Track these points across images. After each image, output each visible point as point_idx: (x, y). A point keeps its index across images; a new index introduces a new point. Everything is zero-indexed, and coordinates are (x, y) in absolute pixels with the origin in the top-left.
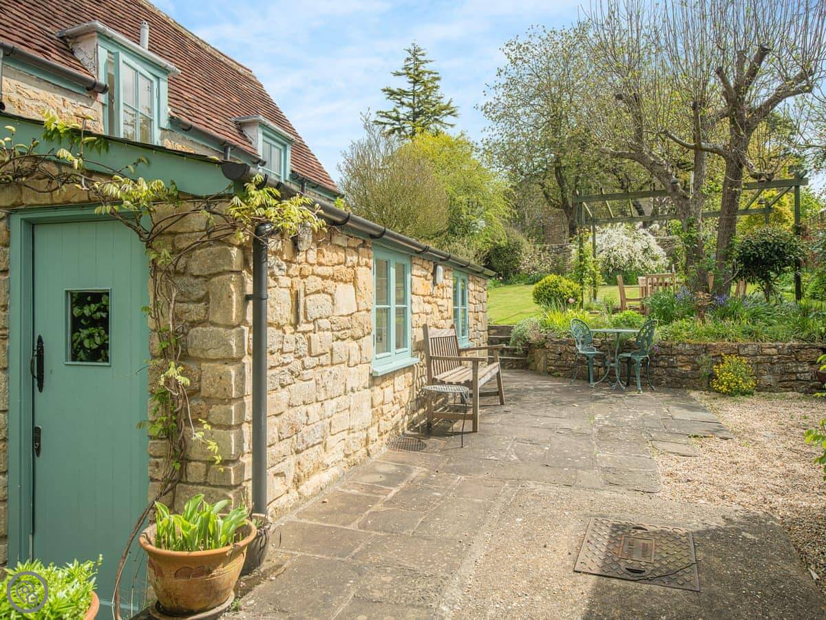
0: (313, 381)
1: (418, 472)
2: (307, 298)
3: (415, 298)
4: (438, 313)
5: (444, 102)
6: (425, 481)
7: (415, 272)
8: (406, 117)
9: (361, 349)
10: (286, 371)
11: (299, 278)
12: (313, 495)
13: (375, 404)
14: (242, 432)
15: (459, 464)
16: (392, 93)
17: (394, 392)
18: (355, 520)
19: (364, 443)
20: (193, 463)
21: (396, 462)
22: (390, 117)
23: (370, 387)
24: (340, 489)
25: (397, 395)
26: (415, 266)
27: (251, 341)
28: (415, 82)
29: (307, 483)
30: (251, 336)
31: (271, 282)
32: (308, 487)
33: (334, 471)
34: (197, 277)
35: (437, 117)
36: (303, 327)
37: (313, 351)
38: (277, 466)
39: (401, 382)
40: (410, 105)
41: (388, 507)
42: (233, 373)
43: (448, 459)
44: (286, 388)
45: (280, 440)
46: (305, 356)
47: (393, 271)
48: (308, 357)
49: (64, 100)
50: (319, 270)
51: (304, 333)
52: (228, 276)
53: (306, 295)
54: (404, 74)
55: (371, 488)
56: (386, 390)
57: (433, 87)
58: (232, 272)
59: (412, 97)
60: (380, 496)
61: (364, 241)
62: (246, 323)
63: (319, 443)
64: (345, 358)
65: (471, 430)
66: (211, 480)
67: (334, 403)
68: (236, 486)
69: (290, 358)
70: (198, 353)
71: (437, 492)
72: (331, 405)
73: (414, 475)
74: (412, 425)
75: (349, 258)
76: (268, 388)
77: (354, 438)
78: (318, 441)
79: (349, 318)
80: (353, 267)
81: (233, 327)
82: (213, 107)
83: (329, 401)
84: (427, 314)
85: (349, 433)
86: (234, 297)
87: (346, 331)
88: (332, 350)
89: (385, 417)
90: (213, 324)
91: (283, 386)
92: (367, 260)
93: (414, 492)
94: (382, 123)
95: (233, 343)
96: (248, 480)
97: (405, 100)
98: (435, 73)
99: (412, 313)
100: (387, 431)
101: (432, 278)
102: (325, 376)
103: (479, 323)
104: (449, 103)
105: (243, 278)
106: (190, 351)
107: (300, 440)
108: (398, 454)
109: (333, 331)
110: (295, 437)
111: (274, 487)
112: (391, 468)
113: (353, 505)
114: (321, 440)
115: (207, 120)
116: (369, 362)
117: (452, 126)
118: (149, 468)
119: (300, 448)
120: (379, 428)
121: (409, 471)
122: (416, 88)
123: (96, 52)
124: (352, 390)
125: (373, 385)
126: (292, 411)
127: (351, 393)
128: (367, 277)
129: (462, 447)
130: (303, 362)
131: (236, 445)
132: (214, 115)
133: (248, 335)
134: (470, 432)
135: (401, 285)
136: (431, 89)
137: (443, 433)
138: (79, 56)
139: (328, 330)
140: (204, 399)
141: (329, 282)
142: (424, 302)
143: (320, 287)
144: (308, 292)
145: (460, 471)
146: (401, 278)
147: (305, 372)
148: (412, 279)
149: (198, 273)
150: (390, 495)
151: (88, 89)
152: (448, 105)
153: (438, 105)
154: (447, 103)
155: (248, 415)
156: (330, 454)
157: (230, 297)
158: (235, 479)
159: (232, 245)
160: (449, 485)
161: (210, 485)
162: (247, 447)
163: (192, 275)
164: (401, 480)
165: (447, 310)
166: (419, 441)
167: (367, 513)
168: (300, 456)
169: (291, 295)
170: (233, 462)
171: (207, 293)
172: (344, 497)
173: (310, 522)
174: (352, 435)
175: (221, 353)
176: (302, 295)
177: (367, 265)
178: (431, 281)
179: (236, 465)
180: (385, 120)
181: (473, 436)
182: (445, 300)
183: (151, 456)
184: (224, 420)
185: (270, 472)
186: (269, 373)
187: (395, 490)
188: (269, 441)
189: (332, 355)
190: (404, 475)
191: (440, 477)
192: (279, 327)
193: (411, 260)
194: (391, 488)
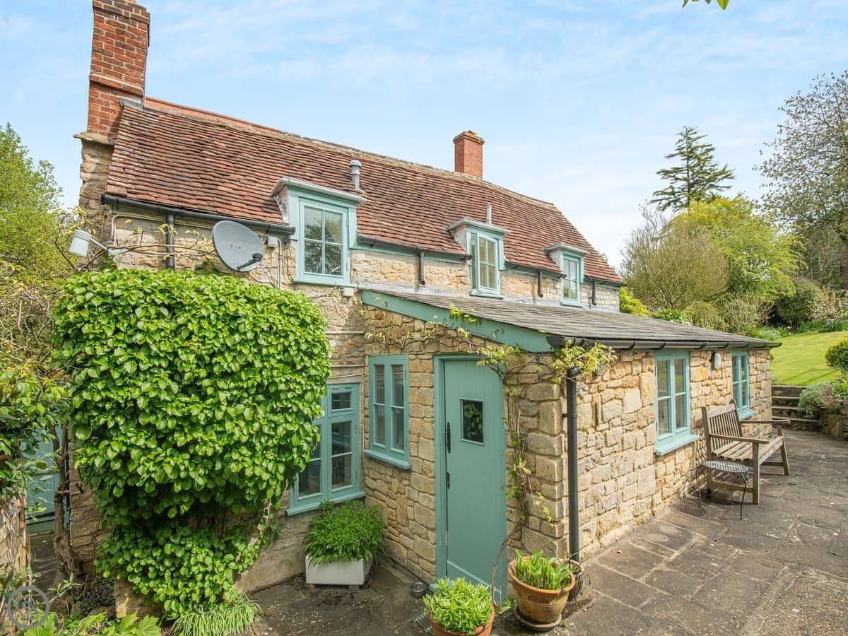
0: (609, 465)
1: (698, 538)
2: (603, 406)
3: (693, 385)
4: (717, 392)
5: (719, 168)
6: (704, 549)
7: (692, 364)
8: (680, 190)
9: (646, 435)
10: (590, 460)
11: (597, 393)
12: (611, 545)
13: (658, 476)
14: (562, 504)
15: (737, 537)
16: (666, 173)
17: (676, 465)
18: (643, 575)
19: (650, 506)
20: (532, 517)
21: (677, 525)
22: (665, 194)
23: (654, 463)
24: (631, 543)
25: (678, 467)
26: (694, 359)
27: (567, 444)
28: (688, 159)
29: (606, 536)
30: (566, 439)
31: (578, 400)
32: (606, 540)
33: (626, 528)
34: (532, 401)
35: (712, 183)
36: (602, 427)
37: (608, 442)
38: (585, 525)
39: (680, 456)
40: (685, 179)
41: (671, 568)
42: (556, 465)
43: (726, 530)
44: (590, 472)
45: (586, 507)
46: (603, 447)
47: (672, 369)
48: (605, 448)
49: (451, 270)
50: (612, 384)
51: (601, 431)
52: (551, 403)
53: (602, 404)
54: (677, 154)
55: (656, 547)
56: (668, 464)
57: (707, 158)
58: (553, 400)
59: (686, 172)
60: (663, 556)
61: (647, 353)
62: (562, 431)
63: (614, 508)
64: (633, 445)
65: (751, 502)
66: (543, 530)
67: (624, 478)
68: (559, 538)
69: (592, 451)
70: (533, 449)
71: (715, 562)
72: (622, 480)
73: (694, 540)
74: (692, 489)
75: (634, 369)
76: (579, 473)
77: (641, 503)
78: (613, 506)
79: (636, 413)
80: (638, 374)
81: (555, 436)
82: (531, 244)
83: (622, 477)
84: (706, 395)
85: (637, 500)
86: (555, 417)
87: (634, 424)
88: (622, 440)
89: (667, 485)
90: (542, 432)
91: (587, 470)
92: (650, 366)
93: (694, 559)
94: (658, 200)
95: (555, 446)
96: (566, 534)
97: (679, 176)
98: (708, 146)
99: (691, 398)
100: (669, 496)
101: (710, 364)
102: (618, 460)
103: (761, 392)
104: (725, 168)
105: (560, 403)
106: (529, 447)
107: (600, 507)
108: (680, 517)
109: (623, 425)
110: (596, 504)
111: (584, 538)
112: (672, 530)
113: (642, 560)
114: (615, 506)
115: (527, 256)
116: (653, 444)
117: (728, 187)
118: (507, 513)
119: (600, 512)
120: (662, 494)
121: (689, 536)
122: (690, 163)
123: (465, 236)
124: (639, 467)
125: (657, 461)
126: (594, 487)
127: (639, 470)
128: (650, 379)
129: (741, 519)
130: (601, 452)
131: (559, 512)
132: (531, 250)
133: (565, 439)
134: (750, 504)
135: (680, 377)
136: (705, 160)
137: (722, 501)
138: (457, 240)
139: (619, 426)
140: (537, 477)
141: (621, 390)
142: (702, 386)
143: (613, 396)
144: (604, 401)
145: (738, 544)
146: (680, 371)
147: (603, 458)
148: (690, 371)
149: (532, 399)
150: (673, 557)
151: (462, 260)
152: (723, 170)
153: (712, 173)
154: (722, 169)
155: (566, 492)
156: (622, 515)
157: (553, 417)
158: (559, 533)
159: (553, 383)
160: (727, 557)
161: (542, 533)
162: (565, 512)
163: (529, 400)
164: (683, 544)
165: (727, 387)
166: (699, 506)
167: (653, 570)
168: (600, 517)
169: (592, 406)
170: (557, 522)
171: (539, 412)
172: (635, 551)
173: (609, 569)
174: (639, 501)
175: (548, 451)
176: (600, 404)
177: (649, 370)
178: (710, 367)
179: (559, 524)
180: (660, 197)
181: (753, 508)
182: (724, 380)
183: (508, 506)
184: (551, 494)
185: (581, 528)
186: (579, 462)
187: (677, 553)
188: (579, 509)
189: (622, 443)
190: (684, 539)
191: (719, 548)
192: (584, 430)
193: (690, 355)
194: (673, 551)
